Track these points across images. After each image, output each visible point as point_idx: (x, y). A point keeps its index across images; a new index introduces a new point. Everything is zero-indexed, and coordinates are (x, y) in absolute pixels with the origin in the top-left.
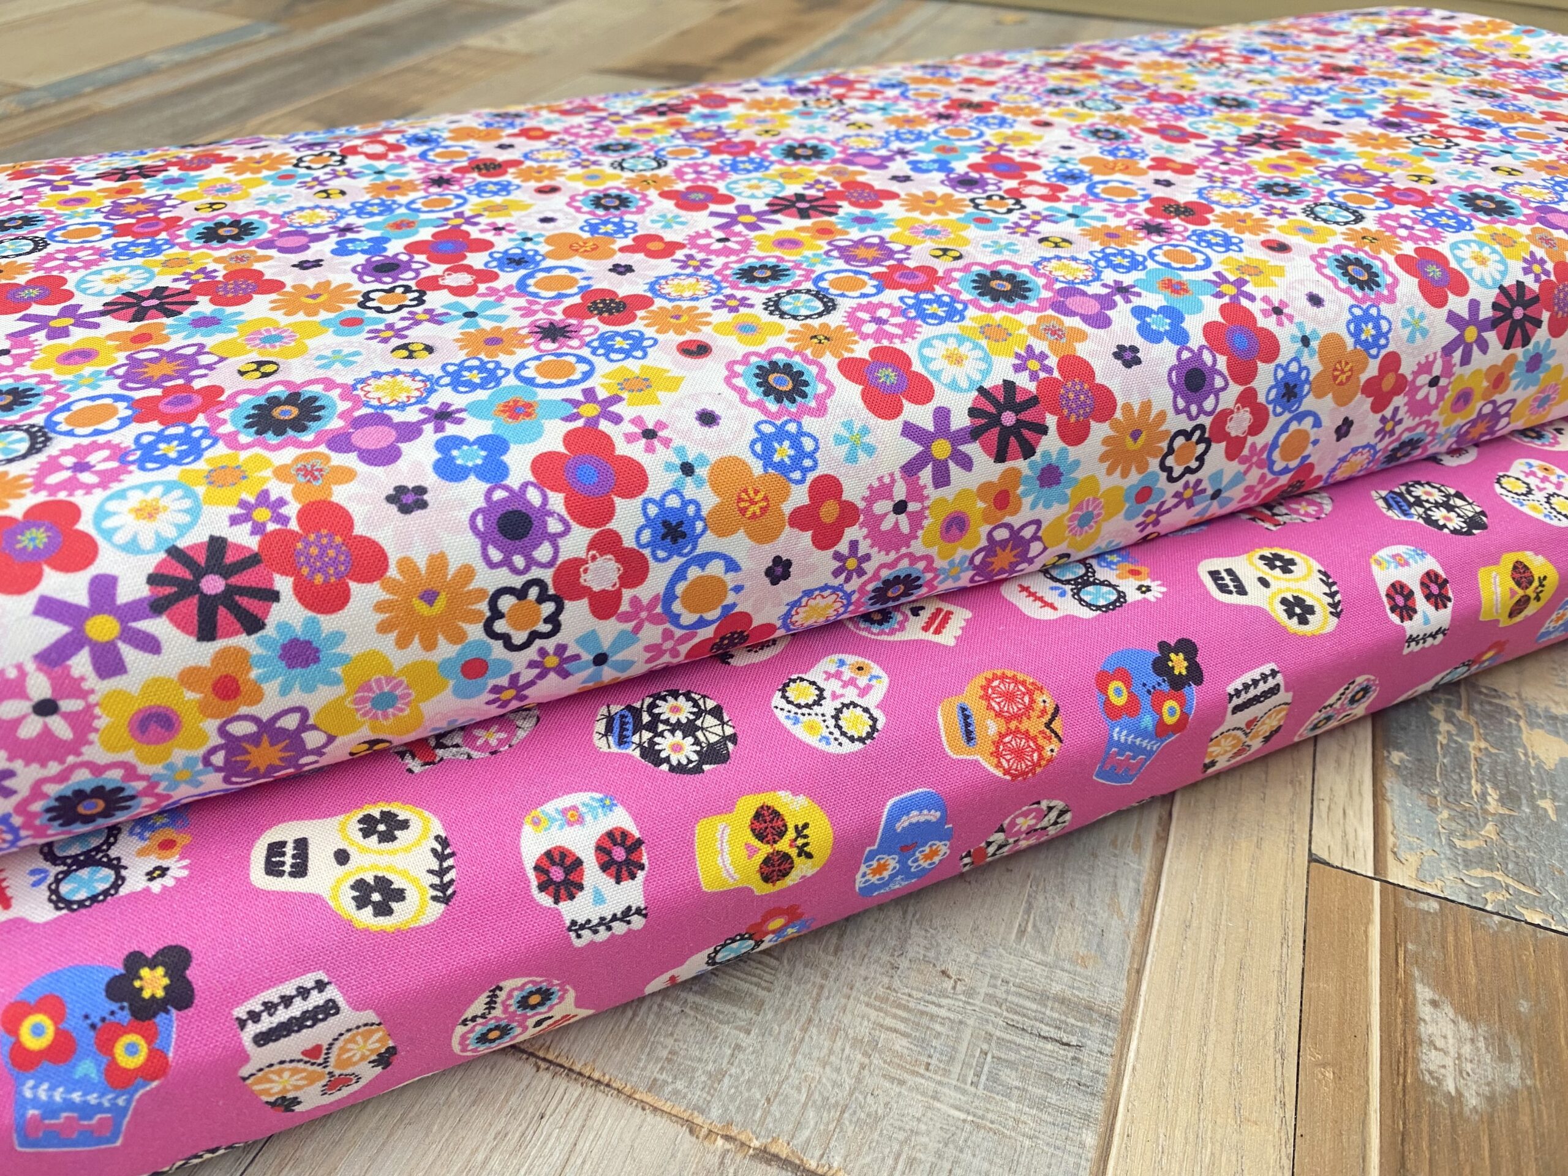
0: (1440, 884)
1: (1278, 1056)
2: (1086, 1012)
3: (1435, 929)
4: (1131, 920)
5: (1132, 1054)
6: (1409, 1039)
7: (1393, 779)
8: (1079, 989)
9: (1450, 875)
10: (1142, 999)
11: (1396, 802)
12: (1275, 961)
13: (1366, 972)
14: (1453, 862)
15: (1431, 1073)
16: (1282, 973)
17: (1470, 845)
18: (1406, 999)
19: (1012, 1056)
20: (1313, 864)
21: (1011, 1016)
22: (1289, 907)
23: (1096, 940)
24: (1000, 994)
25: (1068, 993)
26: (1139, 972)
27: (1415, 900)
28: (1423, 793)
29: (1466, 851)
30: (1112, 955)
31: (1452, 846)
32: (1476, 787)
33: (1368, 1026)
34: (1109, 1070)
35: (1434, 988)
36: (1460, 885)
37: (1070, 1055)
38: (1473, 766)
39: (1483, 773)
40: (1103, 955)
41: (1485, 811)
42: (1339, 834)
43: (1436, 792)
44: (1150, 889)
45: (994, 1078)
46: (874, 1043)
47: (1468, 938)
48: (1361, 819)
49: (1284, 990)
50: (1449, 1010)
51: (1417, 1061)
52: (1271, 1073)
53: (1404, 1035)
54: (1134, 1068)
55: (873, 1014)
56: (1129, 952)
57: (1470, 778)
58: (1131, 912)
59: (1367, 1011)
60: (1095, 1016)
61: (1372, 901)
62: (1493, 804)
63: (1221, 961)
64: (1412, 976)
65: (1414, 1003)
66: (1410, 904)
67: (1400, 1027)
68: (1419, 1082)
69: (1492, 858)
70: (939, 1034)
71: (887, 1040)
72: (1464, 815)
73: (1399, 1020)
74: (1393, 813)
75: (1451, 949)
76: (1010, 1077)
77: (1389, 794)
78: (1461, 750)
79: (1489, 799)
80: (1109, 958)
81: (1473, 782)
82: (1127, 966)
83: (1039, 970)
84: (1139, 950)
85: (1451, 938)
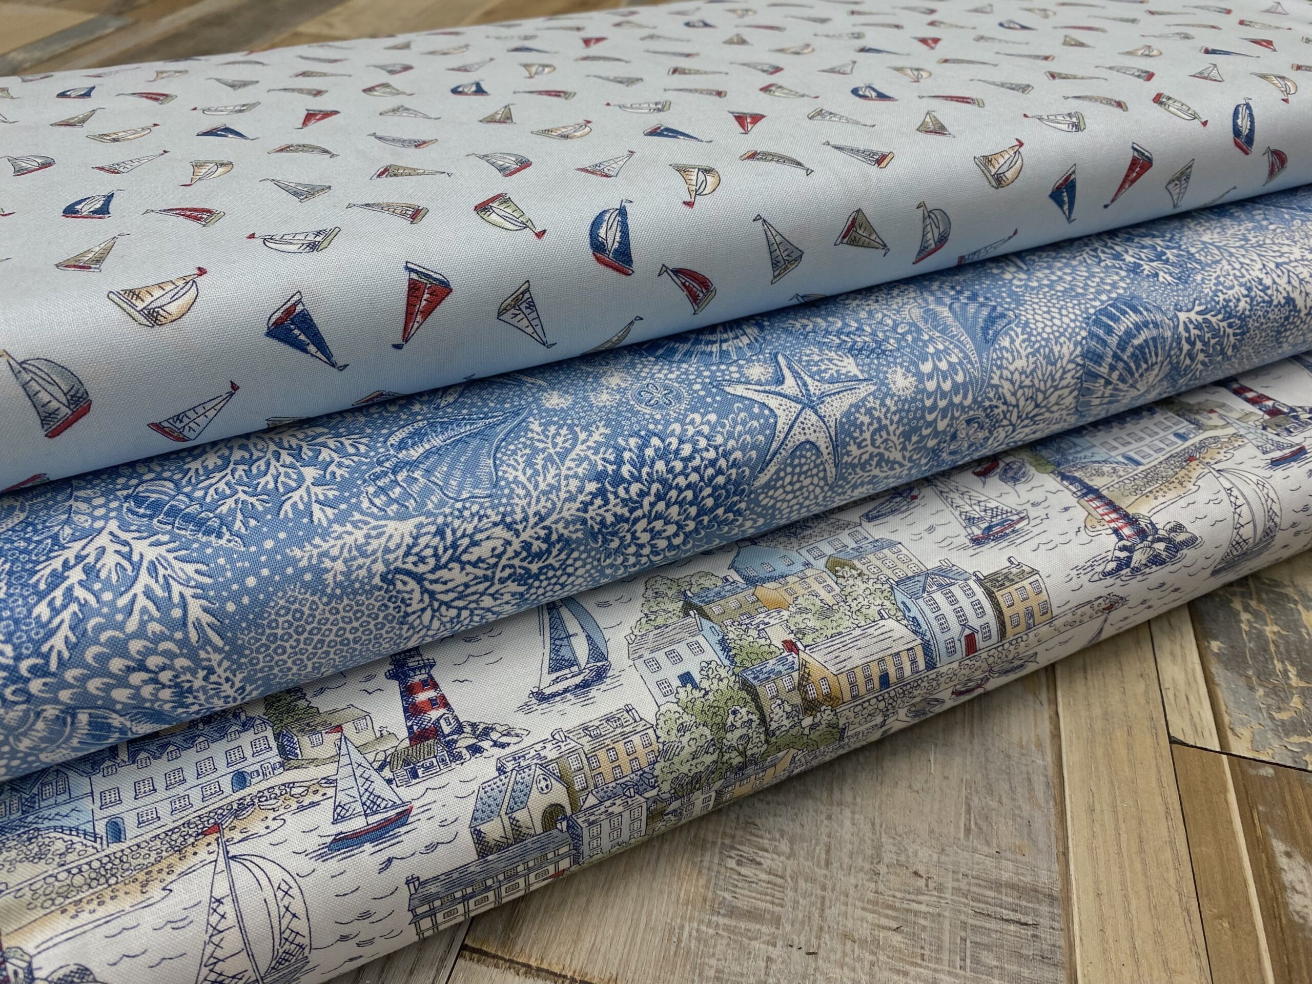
0: (1270, 752)
1: (1185, 914)
2: (1032, 894)
3: (1275, 791)
4: (1048, 809)
5: (1076, 927)
6: (1277, 887)
7: (1217, 666)
8: (1022, 874)
9: (1276, 744)
10: (1073, 878)
11: (1223, 684)
12: (1165, 833)
13: (1233, 833)
14: (1275, 731)
15: (1298, 913)
16: (1172, 842)
17: (1284, 716)
18: (1267, 854)
19: (985, 940)
20: (1174, 746)
21: (975, 904)
22: (1165, 785)
23: (1026, 830)
24: (963, 885)
25: (1015, 880)
26: (1065, 854)
27: (1255, 768)
28: (1241, 675)
29: (1283, 722)
30: (1042, 841)
31: (1272, 718)
32: (1279, 666)
33: (1245, 881)
34: (1062, 942)
35: (1284, 841)
36: (1285, 751)
37: (1030, 933)
38: (1272, 648)
39: (1281, 653)
40: (1035, 843)
41: (1290, 686)
42: (1187, 717)
43: (1250, 673)
44: (1056, 781)
45: (977, 961)
46: (876, 941)
47: (1300, 795)
48: (1201, 703)
49: (1176, 857)
50: (1299, 859)
51: (1286, 904)
52: (1183, 930)
53: (1272, 884)
54: (1081, 939)
55: (870, 917)
56: (1053, 839)
57: (1272, 659)
58: (1047, 802)
59: (1241, 868)
60: (1041, 896)
61: (1224, 773)
62: (1294, 681)
63: (1124, 836)
64: (1267, 833)
65: (1273, 856)
66: (1252, 772)
67: (1268, 877)
68: (1290, 921)
69: (1303, 725)
70: (924, 928)
71: (885, 938)
72: (1274, 691)
73: (1266, 872)
74: (1222, 695)
75: (1291, 807)
76: (989, 959)
77: (1216, 679)
78: (1260, 635)
79: (1290, 675)
80: (1040, 845)
81: (1276, 662)
82: (1054, 851)
83: (989, 862)
84: (1060, 836)
85: (1288, 798)
